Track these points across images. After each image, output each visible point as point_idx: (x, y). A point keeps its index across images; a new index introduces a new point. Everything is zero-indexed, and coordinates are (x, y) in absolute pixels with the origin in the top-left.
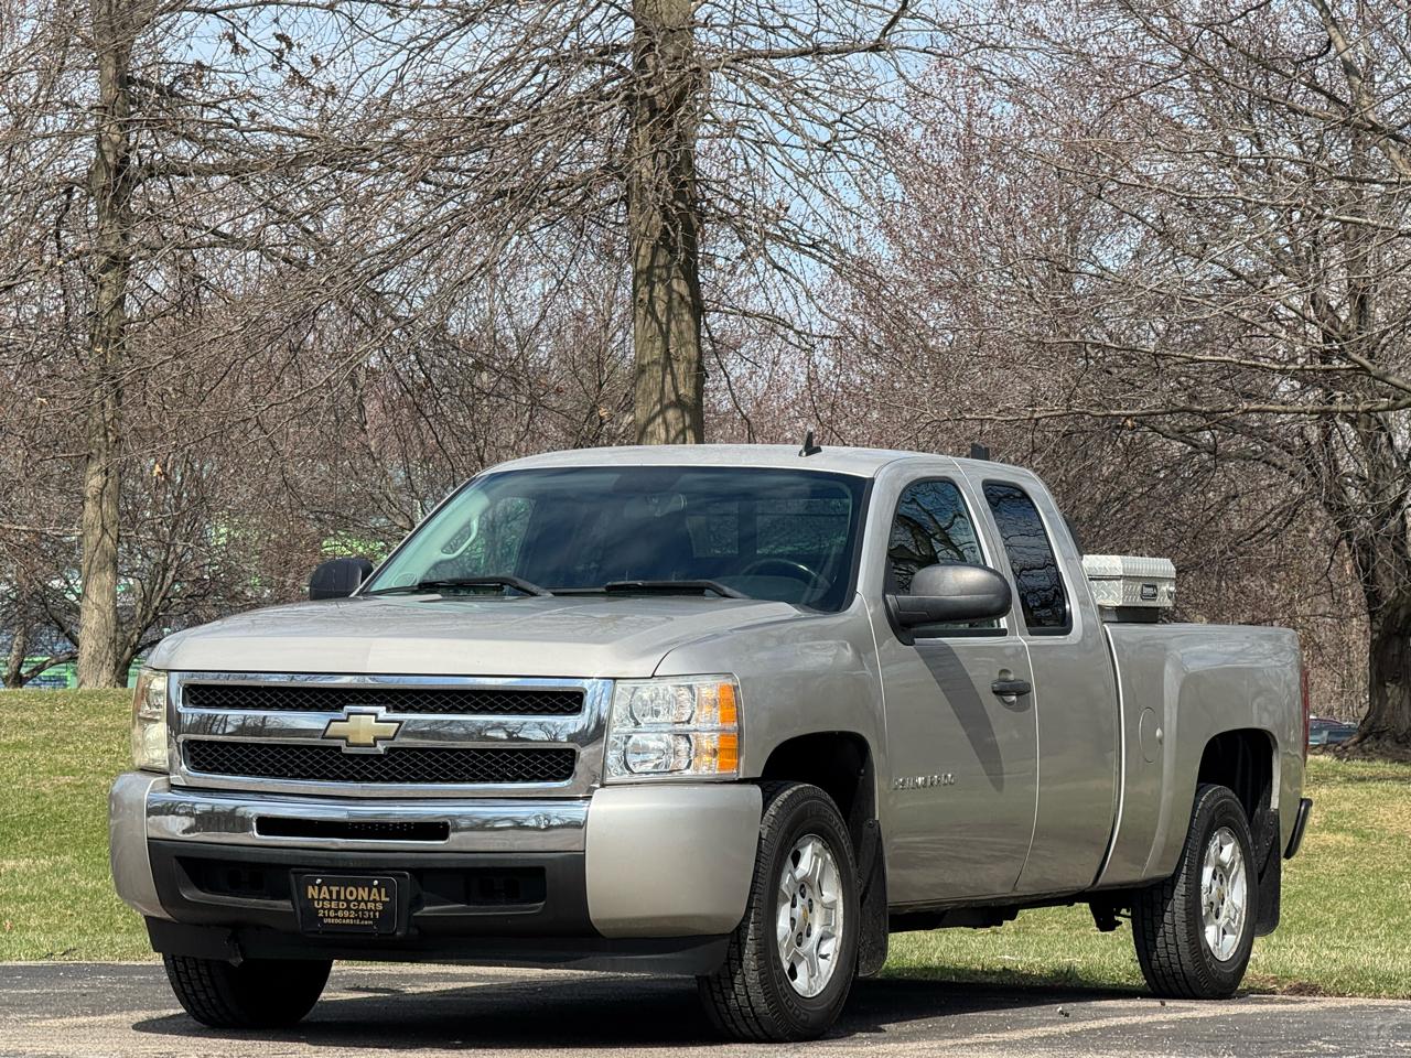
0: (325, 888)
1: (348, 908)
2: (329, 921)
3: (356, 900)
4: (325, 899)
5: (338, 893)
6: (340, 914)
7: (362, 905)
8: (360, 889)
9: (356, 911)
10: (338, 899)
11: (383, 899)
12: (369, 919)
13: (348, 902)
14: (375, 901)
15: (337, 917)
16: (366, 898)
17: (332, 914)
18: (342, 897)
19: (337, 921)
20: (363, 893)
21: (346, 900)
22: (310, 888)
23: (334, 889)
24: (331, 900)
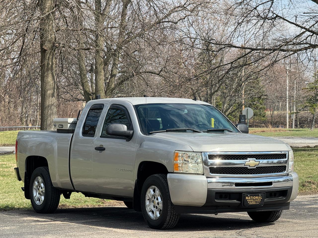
0: (249, 197)
1: (254, 201)
2: (250, 204)
3: (256, 199)
4: (249, 199)
5: (252, 198)
6: (252, 202)
7: (257, 200)
8: (256, 197)
9: (256, 201)
10: (252, 199)
11: (261, 198)
12: (258, 203)
13: (254, 200)
14: (259, 199)
15: (252, 203)
16: (257, 199)
17: (251, 202)
18: (253, 199)
19: (252, 204)
20: (257, 197)
21: (254, 199)
22: (246, 197)
23: (251, 197)
24: (251, 199)
